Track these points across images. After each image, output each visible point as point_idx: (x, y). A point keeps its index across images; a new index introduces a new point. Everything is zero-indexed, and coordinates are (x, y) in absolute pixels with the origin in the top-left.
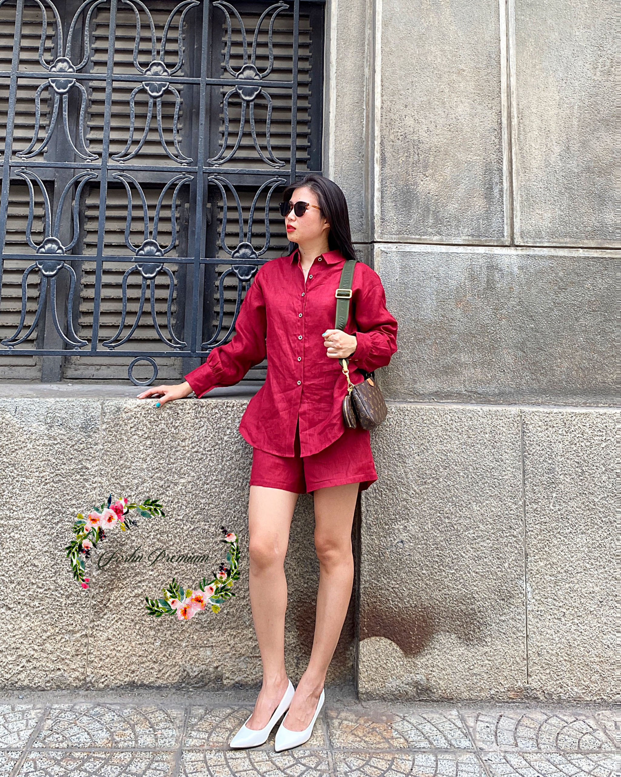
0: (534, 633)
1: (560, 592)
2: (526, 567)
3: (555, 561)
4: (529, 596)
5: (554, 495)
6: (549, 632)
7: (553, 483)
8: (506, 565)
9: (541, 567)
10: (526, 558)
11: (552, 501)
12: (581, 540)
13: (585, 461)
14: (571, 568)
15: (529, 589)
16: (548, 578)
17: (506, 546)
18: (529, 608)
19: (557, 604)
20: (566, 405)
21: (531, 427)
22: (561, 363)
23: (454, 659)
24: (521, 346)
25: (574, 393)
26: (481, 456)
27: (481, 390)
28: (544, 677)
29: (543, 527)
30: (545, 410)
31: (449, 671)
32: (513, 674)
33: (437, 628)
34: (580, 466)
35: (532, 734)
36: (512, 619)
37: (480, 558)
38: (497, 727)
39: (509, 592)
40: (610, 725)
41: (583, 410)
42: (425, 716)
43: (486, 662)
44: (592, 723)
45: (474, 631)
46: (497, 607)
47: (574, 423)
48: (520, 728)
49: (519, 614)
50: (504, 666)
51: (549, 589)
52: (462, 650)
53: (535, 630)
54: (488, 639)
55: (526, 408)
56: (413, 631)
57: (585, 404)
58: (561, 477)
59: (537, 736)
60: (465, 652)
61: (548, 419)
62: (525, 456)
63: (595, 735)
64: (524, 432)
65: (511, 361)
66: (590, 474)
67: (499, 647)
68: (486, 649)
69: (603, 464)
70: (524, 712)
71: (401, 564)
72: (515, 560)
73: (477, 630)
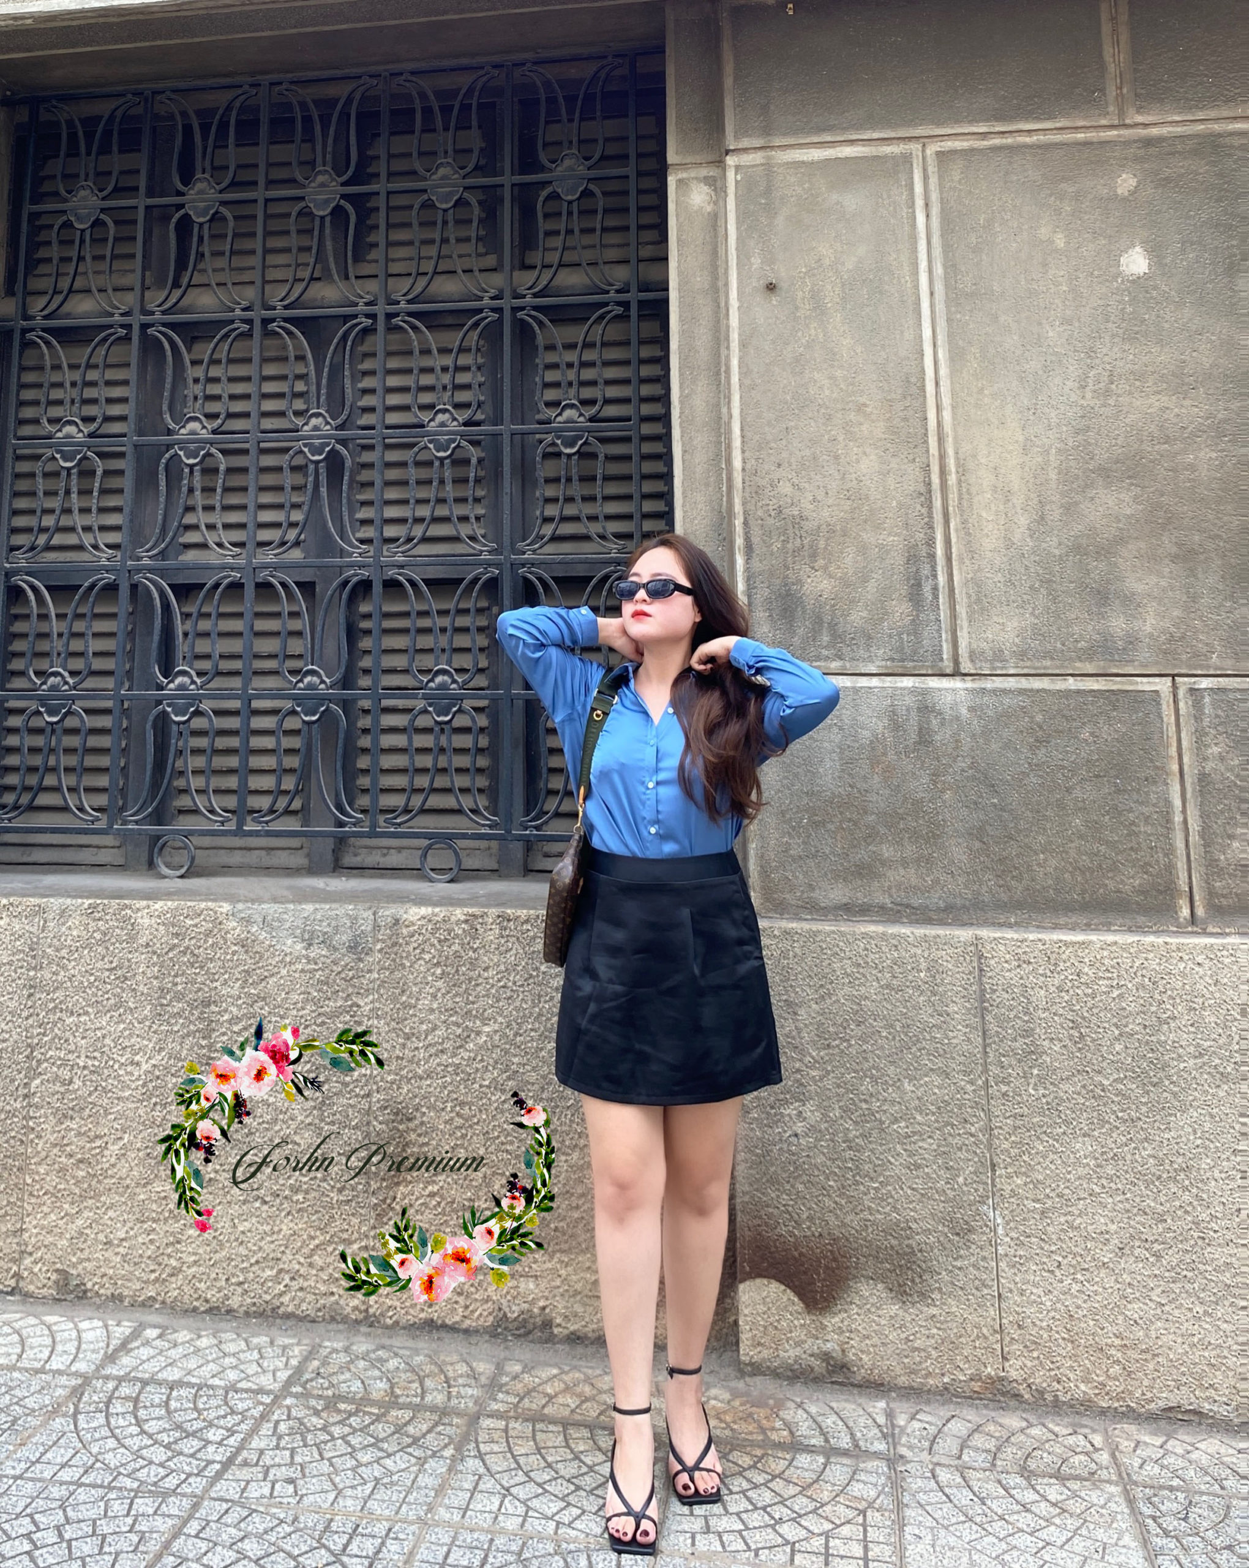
0: (1011, 1291)
1: (1050, 1229)
2: (994, 1185)
3: (1040, 1177)
4: (1000, 1231)
5: (1035, 1072)
6: (1035, 1290)
7: (1033, 1052)
8: (961, 1180)
9: (1018, 1186)
10: (994, 1170)
11: (1032, 1081)
12: (1082, 1147)
13: (1084, 1018)
14: (1067, 1191)
15: (999, 1221)
16: (1031, 1205)
17: (960, 1149)
18: (1001, 1250)
19: (1046, 1246)
20: (1056, 927)
21: (992, 962)
22: (1045, 860)
23: (883, 1322)
24: (978, 833)
25: (1069, 908)
26: (914, 1007)
27: (916, 902)
28: (1029, 1364)
29: (1019, 1123)
30: (1016, 936)
31: (876, 1340)
32: (978, 1352)
33: (854, 1272)
34: (1076, 1026)
35: (991, 1445)
36: (974, 1266)
37: (918, 1167)
38: (939, 1431)
39: (967, 1223)
40: (1126, 1445)
41: (1080, 937)
42: (834, 1405)
43: (935, 1331)
44: (1098, 1440)
45: (913, 1281)
46: (948, 1246)
47: (1064, 957)
48: (976, 1436)
49: (984, 1259)
50: (963, 1340)
51: (1032, 1222)
52: (894, 1309)
53: (1012, 1286)
54: (936, 1295)
55: (985, 933)
56: (818, 1274)
57: (1088, 925)
58: (1046, 1043)
59: (998, 1449)
60: (901, 1312)
61: (1020, 951)
62: (986, 1009)
63: (1095, 1456)
64: (981, 970)
65: (964, 858)
66: (1093, 1040)
67: (954, 1309)
68: (934, 1311)
69: (1116, 1026)
70: (993, 1414)
71: (796, 1168)
72: (975, 1173)
73: (917, 1280)
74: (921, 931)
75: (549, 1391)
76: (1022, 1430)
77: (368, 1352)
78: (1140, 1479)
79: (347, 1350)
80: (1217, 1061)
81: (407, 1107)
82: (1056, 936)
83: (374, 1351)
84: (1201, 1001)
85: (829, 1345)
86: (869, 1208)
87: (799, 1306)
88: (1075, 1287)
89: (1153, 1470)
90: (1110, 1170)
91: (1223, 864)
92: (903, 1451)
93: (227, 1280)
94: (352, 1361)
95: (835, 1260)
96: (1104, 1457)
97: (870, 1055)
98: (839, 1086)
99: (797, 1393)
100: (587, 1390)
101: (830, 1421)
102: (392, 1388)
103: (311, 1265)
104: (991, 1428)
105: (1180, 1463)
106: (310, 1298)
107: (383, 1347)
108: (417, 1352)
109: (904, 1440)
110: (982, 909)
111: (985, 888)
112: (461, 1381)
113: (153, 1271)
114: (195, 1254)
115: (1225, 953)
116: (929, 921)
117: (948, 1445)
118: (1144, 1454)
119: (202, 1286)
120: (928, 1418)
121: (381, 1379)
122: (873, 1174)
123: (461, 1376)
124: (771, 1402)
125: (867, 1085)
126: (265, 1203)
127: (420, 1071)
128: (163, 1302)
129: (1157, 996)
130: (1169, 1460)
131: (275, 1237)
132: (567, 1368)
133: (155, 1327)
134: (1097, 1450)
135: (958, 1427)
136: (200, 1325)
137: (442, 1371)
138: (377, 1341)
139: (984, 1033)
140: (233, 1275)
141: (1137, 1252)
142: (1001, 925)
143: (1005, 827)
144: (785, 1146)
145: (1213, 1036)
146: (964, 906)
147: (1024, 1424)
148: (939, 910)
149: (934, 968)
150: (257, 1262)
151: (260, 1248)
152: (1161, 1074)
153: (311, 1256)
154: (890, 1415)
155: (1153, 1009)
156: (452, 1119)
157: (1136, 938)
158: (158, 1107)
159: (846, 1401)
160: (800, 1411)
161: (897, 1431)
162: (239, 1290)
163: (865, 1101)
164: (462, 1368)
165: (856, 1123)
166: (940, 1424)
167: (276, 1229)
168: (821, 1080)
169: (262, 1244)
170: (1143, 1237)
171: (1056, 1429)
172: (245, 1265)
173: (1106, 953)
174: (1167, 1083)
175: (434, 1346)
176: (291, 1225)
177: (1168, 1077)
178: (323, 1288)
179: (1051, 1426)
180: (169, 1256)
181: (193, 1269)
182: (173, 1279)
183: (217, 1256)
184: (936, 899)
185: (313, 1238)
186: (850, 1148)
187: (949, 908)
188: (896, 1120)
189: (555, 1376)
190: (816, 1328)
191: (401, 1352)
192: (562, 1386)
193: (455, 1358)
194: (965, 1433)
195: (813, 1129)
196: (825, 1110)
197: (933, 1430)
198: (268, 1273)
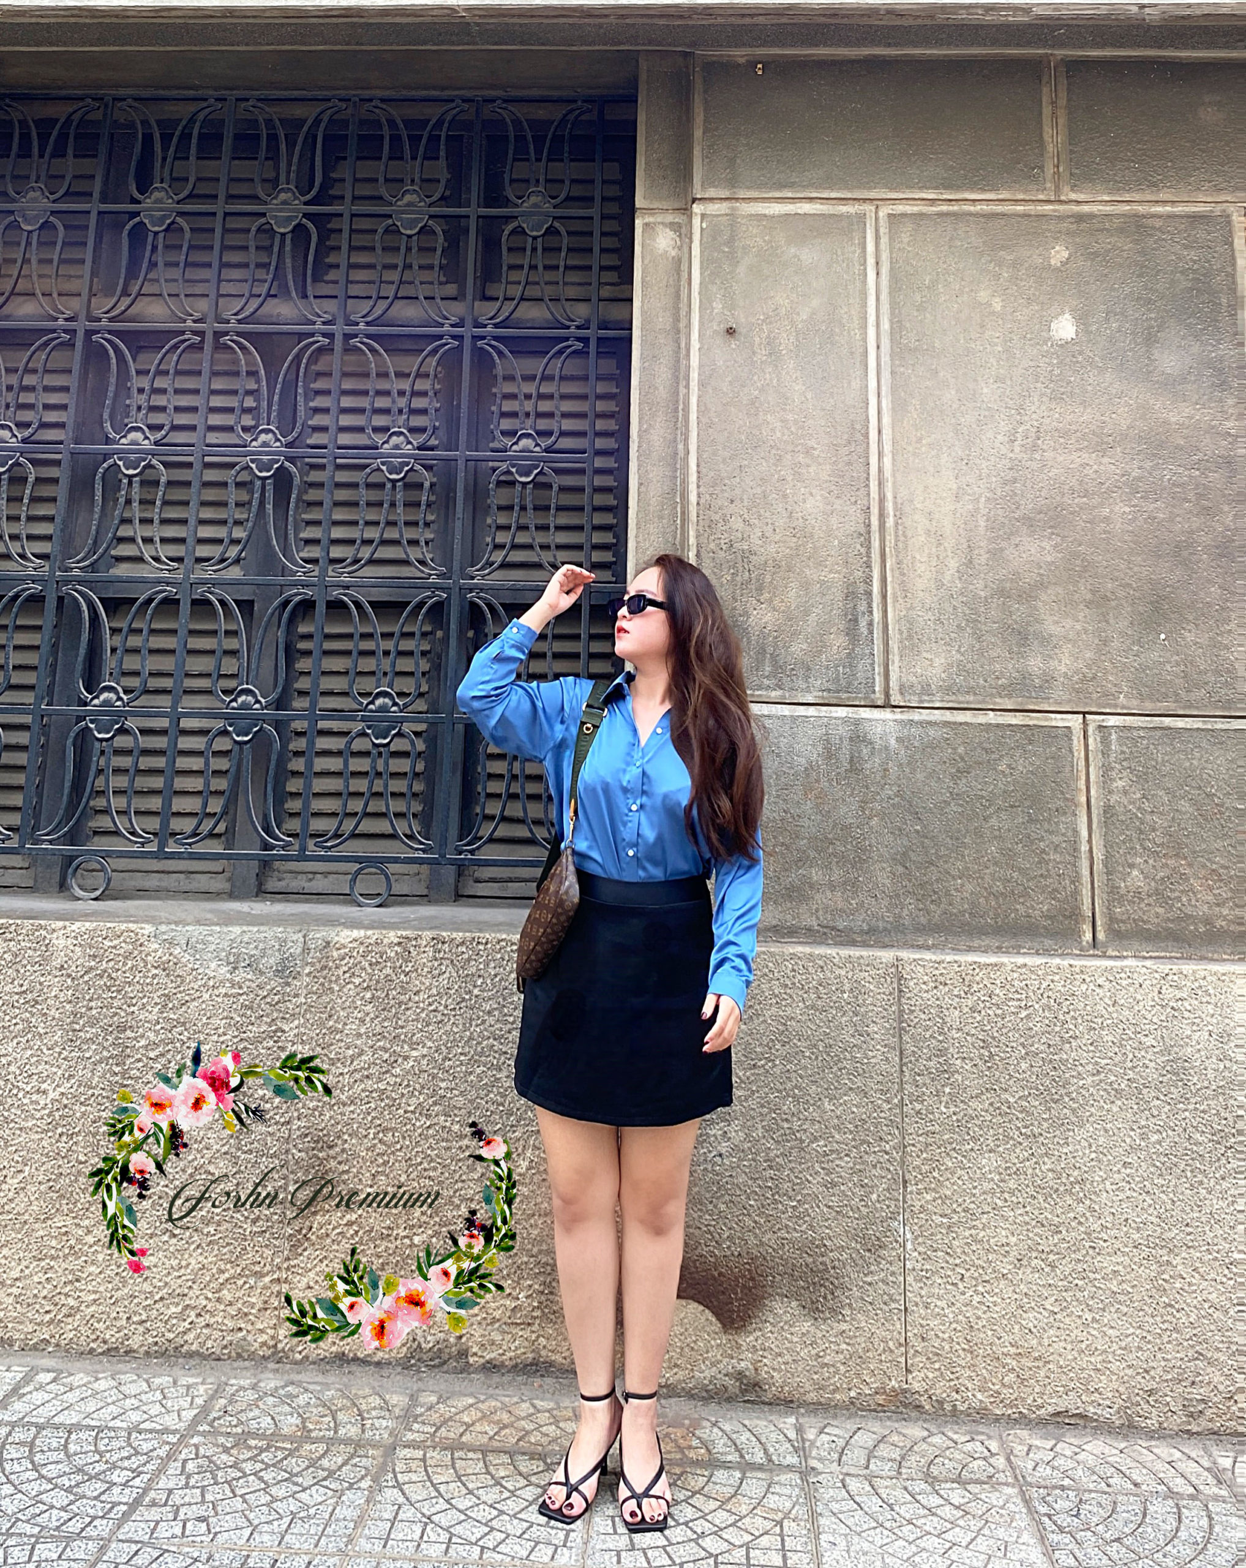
0: (917, 1305)
1: (956, 1243)
2: (904, 1201)
3: (948, 1193)
4: (909, 1246)
5: (947, 1090)
6: (939, 1303)
7: (947, 1070)
8: (874, 1197)
9: (927, 1202)
10: (905, 1187)
11: (944, 1099)
12: (990, 1162)
13: (994, 1038)
14: (972, 1206)
15: (909, 1236)
16: (938, 1219)
17: (875, 1166)
18: (909, 1265)
19: (951, 1261)
20: (970, 949)
21: (911, 984)
22: (962, 885)
23: (795, 1339)
24: (902, 859)
25: (982, 931)
26: (836, 1027)
27: (841, 924)
28: (931, 1375)
29: (930, 1140)
30: (934, 958)
31: (788, 1358)
32: (884, 1366)
33: (770, 1290)
34: (986, 1045)
35: (896, 1454)
36: (883, 1281)
37: (834, 1185)
38: (847, 1443)
39: (878, 1239)
40: (1019, 1449)
41: (992, 959)
42: (746, 1422)
43: (844, 1346)
44: (994, 1446)
45: (825, 1298)
46: (860, 1262)
47: (978, 978)
48: (882, 1445)
49: (893, 1274)
50: (870, 1354)
51: (939, 1236)
52: (807, 1325)
53: (918, 1299)
54: (846, 1311)
55: (905, 954)
56: (736, 1294)
57: (999, 948)
58: (958, 1062)
59: (903, 1458)
60: (812, 1329)
61: (937, 972)
62: (903, 1029)
63: (991, 1461)
64: (900, 991)
65: (887, 882)
66: (1002, 1059)
67: (863, 1324)
68: (844, 1326)
69: (1023, 1045)
70: (896, 1425)
71: (719, 1189)
72: (888, 1190)
73: (829, 1297)
74: (845, 952)
75: (466, 1419)
76: (924, 1439)
77: (276, 1389)
78: (1034, 1480)
79: (254, 1387)
80: (1113, 1078)
81: (328, 1135)
82: (971, 958)
83: (283, 1387)
84: (1100, 1020)
85: (743, 1364)
86: (787, 1226)
87: (717, 1326)
88: (977, 1298)
89: (1044, 1471)
90: (1012, 1184)
91: (1123, 891)
92: (813, 1463)
93: (128, 1318)
94: (260, 1398)
95: (752, 1279)
96: (1000, 1462)
97: (794, 1075)
98: (763, 1106)
99: (711, 1411)
100: (505, 1417)
101: (744, 1438)
102: (303, 1422)
103: (219, 1300)
104: (895, 1438)
105: (1070, 1464)
106: (217, 1334)
107: (293, 1383)
108: (327, 1386)
109: (814, 1453)
110: (902, 932)
111: (905, 912)
112: (374, 1413)
113: (47, 1312)
114: (95, 1292)
115: (1123, 975)
116: (853, 943)
117: (855, 1456)
118: (1037, 1457)
119: (101, 1326)
120: (836, 1431)
121: (292, 1414)
122: (791, 1193)
123: (375, 1408)
124: (687, 1422)
125: (788, 1105)
126: (175, 1236)
127: (343, 1097)
128: (57, 1345)
129: (1061, 1017)
130: (1060, 1462)
131: (182, 1271)
132: (482, 1398)
133: (49, 1371)
134: (993, 1455)
135: (864, 1439)
136: (98, 1367)
137: (355, 1405)
138: (286, 1377)
139: (901, 1053)
140: (135, 1313)
141: (1034, 1262)
142: (919, 947)
143: (926, 853)
144: (709, 1167)
145: (1110, 1054)
146: (885, 929)
147: (926, 1433)
148: (862, 932)
149: (857, 989)
150: (162, 1299)
151: (166, 1284)
152: (1063, 1091)
153: (220, 1290)
154: (800, 1430)
155: (1057, 1029)
156: (375, 1146)
157: (1044, 961)
158: (64, 1138)
159: (758, 1418)
160: (715, 1430)
161: (807, 1444)
162: (141, 1329)
163: (787, 1120)
164: (376, 1401)
165: (778, 1142)
166: (847, 1436)
167: (184, 1263)
168: (746, 1100)
169: (168, 1280)
170: (1040, 1248)
171: (955, 1437)
172: (149, 1302)
173: (1016, 975)
174: (1067, 1099)
175: (345, 1379)
176: (201, 1259)
177: (1068, 1094)
178: (230, 1324)
179: (950, 1434)
180: (67, 1295)
181: (93, 1308)
182: (70, 1320)
183: (119, 1294)
184: (860, 922)
185: (223, 1272)
186: (771, 1167)
187: (872, 931)
188: (816, 1139)
189: (471, 1405)
190: (731, 1348)
191: (311, 1387)
192: (479, 1414)
193: (367, 1391)
194: (871, 1444)
195: (735, 1148)
196: (748, 1130)
197: (841, 1443)
198: (173, 1309)
